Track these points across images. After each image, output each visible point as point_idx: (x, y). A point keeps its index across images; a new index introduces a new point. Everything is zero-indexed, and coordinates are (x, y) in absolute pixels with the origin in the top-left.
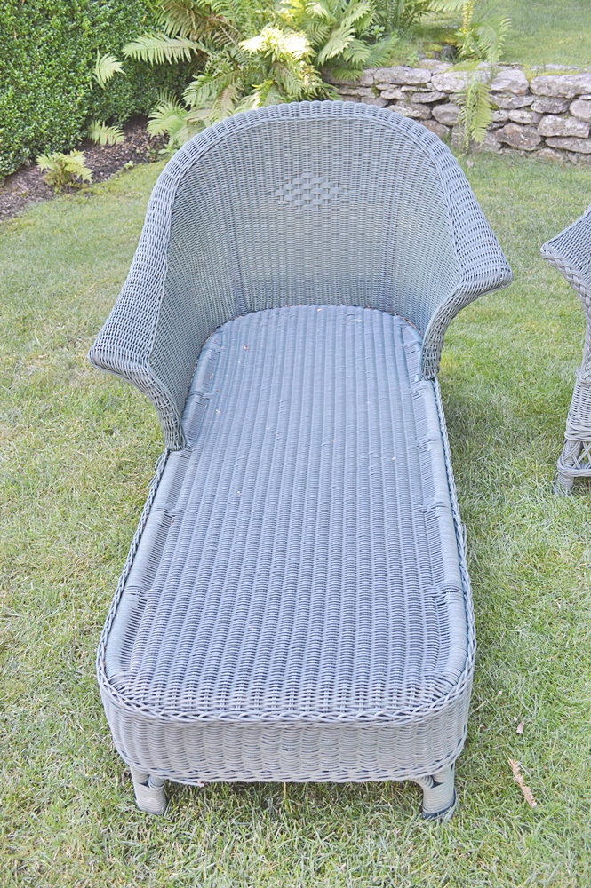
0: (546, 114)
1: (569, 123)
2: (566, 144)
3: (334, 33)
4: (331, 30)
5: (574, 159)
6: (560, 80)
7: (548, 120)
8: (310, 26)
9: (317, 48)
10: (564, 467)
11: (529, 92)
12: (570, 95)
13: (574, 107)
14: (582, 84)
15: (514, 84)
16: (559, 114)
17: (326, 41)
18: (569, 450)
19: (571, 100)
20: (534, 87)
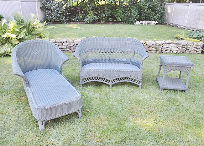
0: (59, 45)
1: (63, 46)
2: (63, 49)
3: (20, 34)
4: (19, 34)
5: (65, 51)
6: (61, 40)
7: (60, 46)
8: (15, 33)
9: (17, 36)
10: (80, 83)
11: (56, 42)
12: (63, 42)
13: (63, 44)
14: (64, 41)
15: (53, 41)
16: (61, 45)
17: (19, 35)
18: (81, 81)
19: (63, 43)
20: (57, 41)
